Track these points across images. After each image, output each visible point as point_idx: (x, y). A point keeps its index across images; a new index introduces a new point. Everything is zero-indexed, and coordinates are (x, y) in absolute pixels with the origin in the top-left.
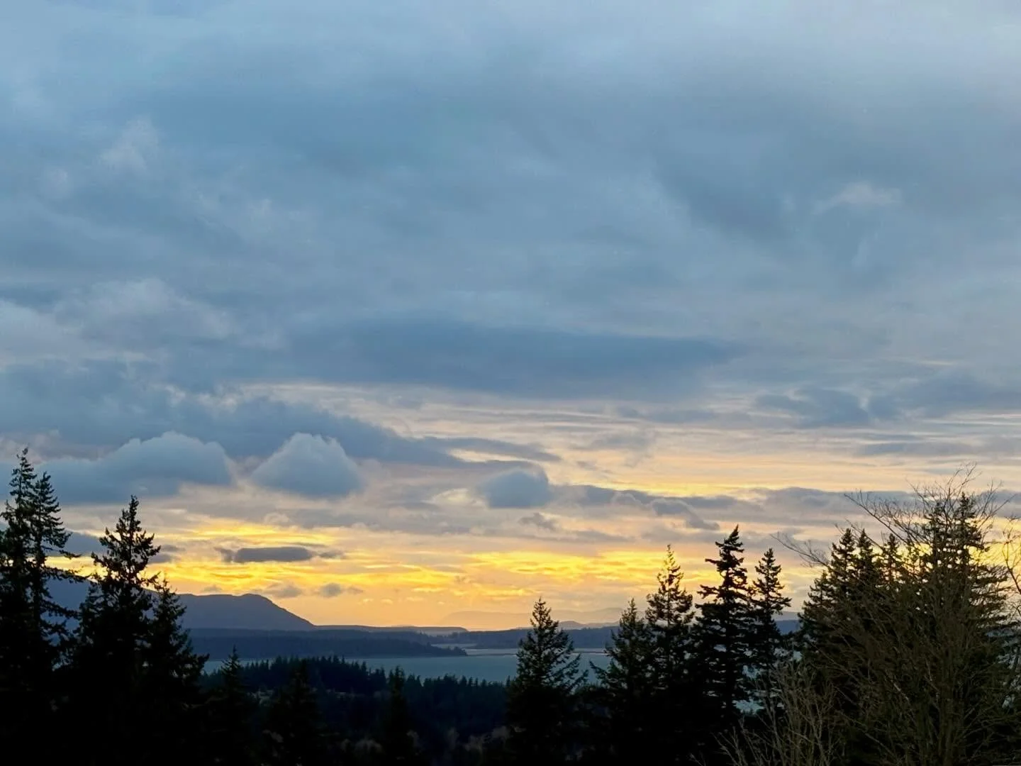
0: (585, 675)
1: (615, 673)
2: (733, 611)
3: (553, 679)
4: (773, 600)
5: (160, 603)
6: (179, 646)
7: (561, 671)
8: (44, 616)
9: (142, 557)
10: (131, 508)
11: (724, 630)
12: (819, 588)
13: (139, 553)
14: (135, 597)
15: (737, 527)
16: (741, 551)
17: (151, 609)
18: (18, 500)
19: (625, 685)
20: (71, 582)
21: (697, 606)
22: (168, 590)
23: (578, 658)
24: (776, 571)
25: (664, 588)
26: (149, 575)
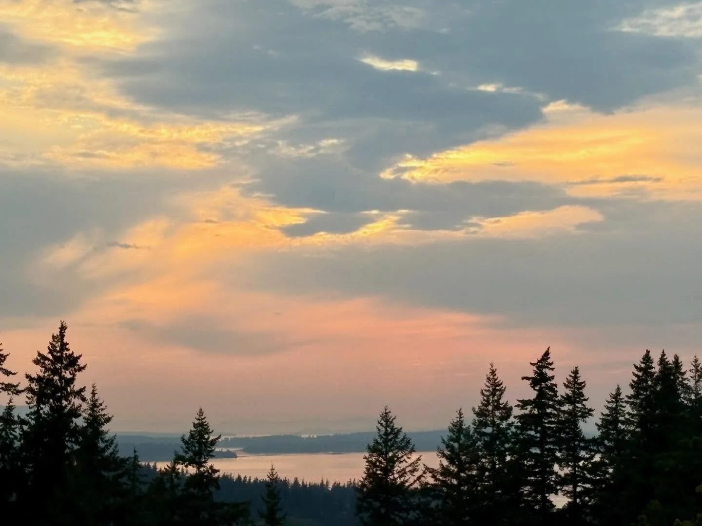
0: (423, 474)
1: (445, 472)
2: (546, 419)
3: (396, 476)
4: (579, 409)
5: (89, 412)
6: (107, 447)
7: (404, 469)
9: (70, 374)
10: (61, 332)
11: (538, 435)
12: (614, 400)
13: (68, 370)
14: (66, 406)
15: (548, 349)
16: (553, 369)
17: (81, 417)
19: (455, 482)
20: (9, 394)
21: (515, 417)
22: (96, 400)
23: (419, 459)
24: (582, 385)
25: (488, 401)
26: (76, 388)
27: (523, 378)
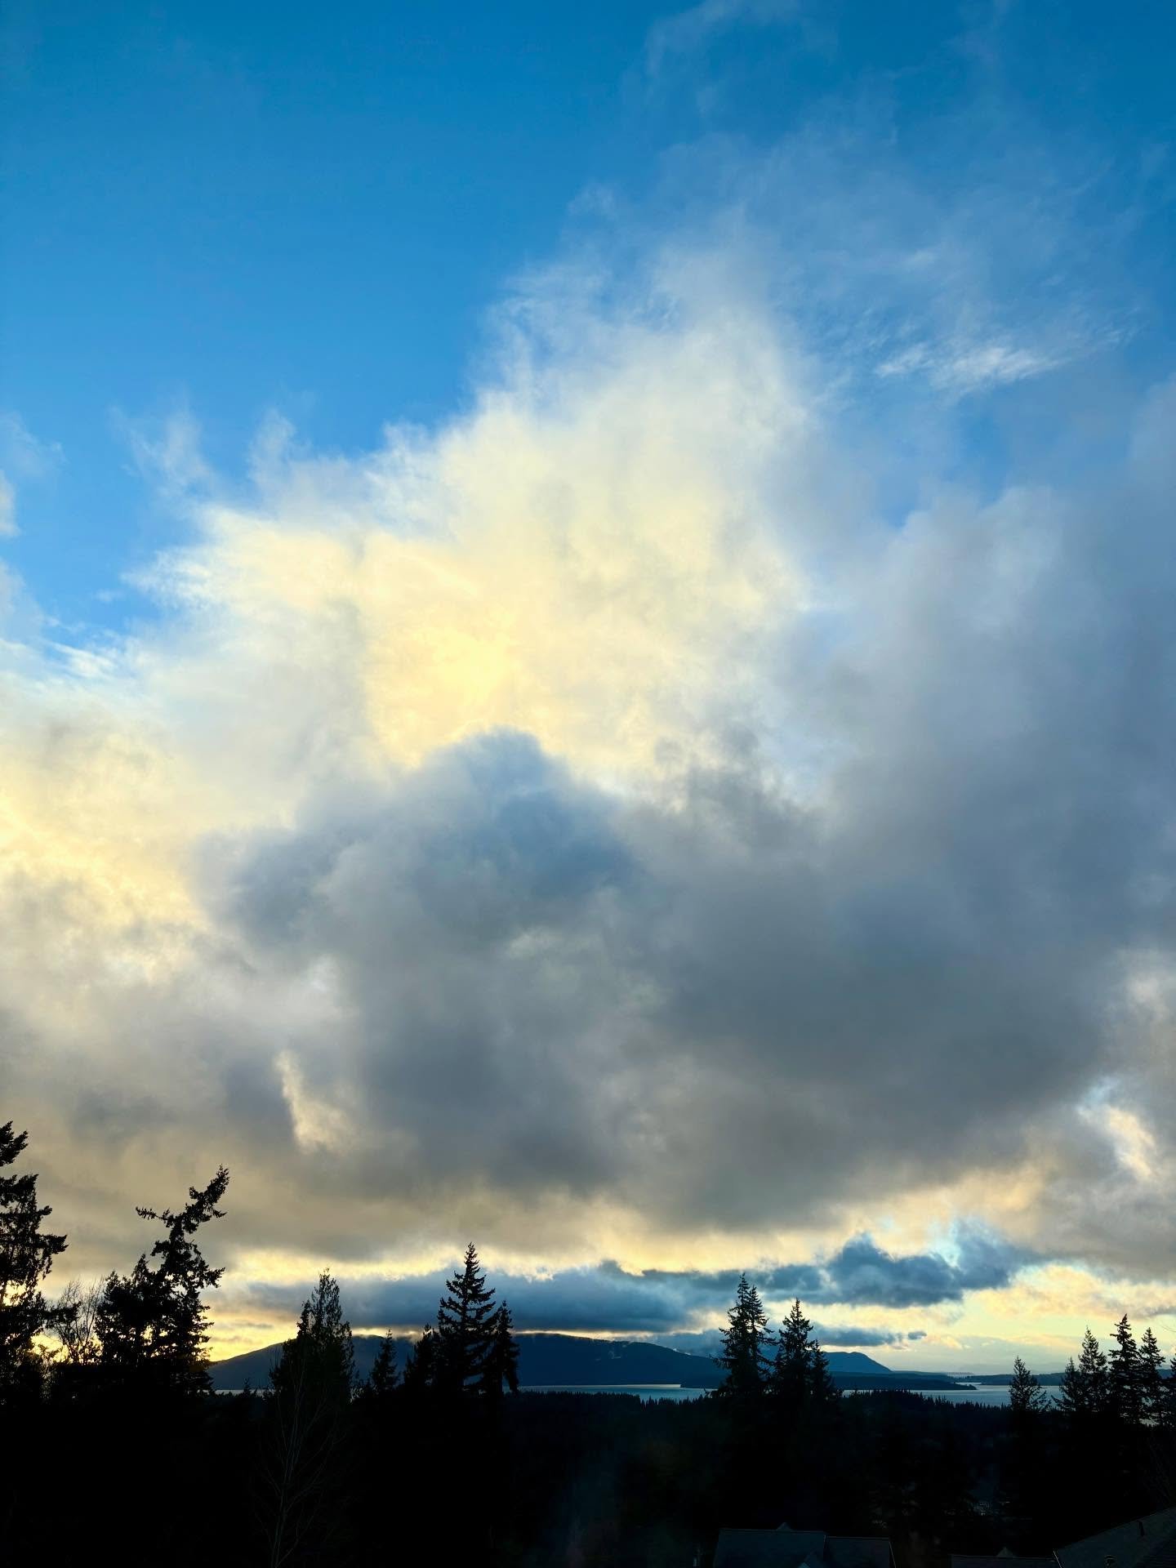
0: (1050, 1403)
1: (1066, 1402)
2: (1132, 1365)
3: (1032, 1405)
4: (1155, 1358)
5: (817, 1358)
6: (828, 1382)
7: (1036, 1401)
8: (759, 1364)
9: (804, 1332)
11: (1127, 1377)
13: (802, 1329)
14: (803, 1354)
15: (1125, 1314)
16: (1131, 1329)
17: (811, 1361)
18: (742, 1300)
19: (1074, 1410)
21: (1109, 1363)
22: (819, 1350)
24: (1153, 1341)
25: (1087, 1351)
26: (809, 1342)
27: (1111, 1335)
